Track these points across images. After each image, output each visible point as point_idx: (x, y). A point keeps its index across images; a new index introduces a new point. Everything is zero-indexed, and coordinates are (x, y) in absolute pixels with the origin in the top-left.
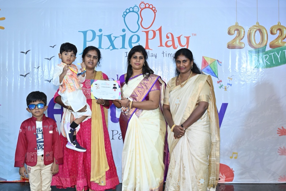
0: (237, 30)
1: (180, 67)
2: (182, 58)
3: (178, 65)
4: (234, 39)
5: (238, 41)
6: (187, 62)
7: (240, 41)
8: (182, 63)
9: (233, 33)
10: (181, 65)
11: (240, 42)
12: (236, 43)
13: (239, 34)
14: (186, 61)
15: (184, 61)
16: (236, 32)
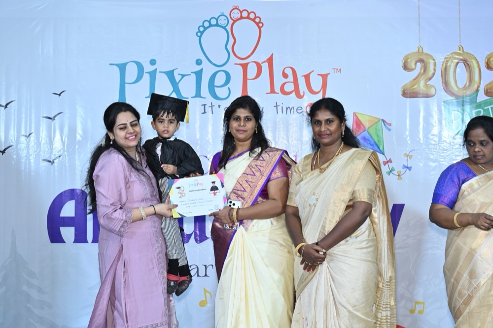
0: (421, 61)
1: (321, 131)
2: (324, 115)
3: (317, 129)
4: (414, 80)
5: (422, 83)
6: (334, 123)
7: (427, 83)
8: (325, 124)
9: (413, 66)
10: (323, 129)
11: (426, 85)
12: (419, 86)
13: (425, 68)
14: (333, 121)
15: (329, 121)
16: (419, 64)
